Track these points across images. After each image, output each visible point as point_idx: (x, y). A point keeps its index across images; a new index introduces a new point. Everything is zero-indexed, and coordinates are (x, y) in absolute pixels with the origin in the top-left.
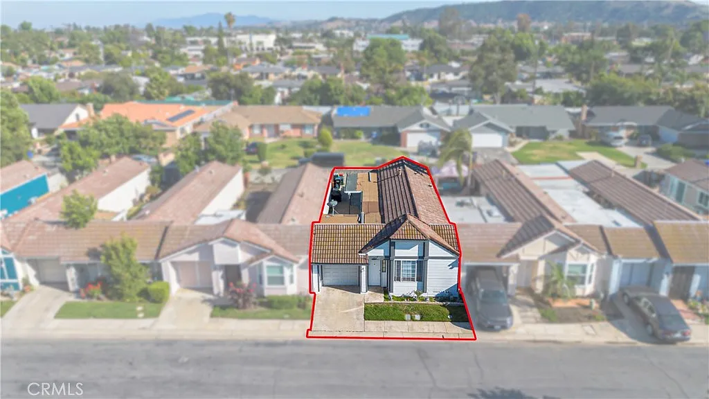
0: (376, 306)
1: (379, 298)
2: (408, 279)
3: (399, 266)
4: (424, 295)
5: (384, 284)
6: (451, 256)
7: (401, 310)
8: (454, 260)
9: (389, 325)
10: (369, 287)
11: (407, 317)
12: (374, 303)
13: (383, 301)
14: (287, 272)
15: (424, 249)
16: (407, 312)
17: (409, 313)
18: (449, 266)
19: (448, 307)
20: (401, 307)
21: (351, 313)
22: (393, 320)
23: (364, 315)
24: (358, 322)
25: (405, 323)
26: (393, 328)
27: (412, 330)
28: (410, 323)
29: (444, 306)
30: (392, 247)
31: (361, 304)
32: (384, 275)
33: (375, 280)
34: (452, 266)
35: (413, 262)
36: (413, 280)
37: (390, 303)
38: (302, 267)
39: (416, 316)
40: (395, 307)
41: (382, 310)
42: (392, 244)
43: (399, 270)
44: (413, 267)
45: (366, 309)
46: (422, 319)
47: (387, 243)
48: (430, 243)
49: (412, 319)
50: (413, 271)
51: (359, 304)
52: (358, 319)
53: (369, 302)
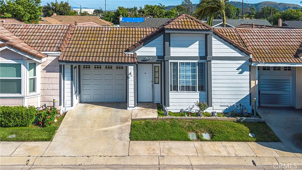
0: (147, 122)
1: (152, 114)
2: (188, 89)
3: (175, 70)
4: (209, 110)
5: (158, 100)
6: (240, 55)
7: (181, 127)
8: (243, 62)
9: (167, 147)
10: (138, 103)
11: (192, 135)
12: (145, 119)
13: (156, 117)
14: (26, 74)
15: (206, 47)
16: (190, 129)
17: (193, 131)
18: (238, 69)
19: (245, 123)
20: (181, 124)
21: (112, 131)
22: (172, 139)
23: (130, 134)
24: (121, 143)
25: (191, 144)
26: (173, 151)
27: (203, 152)
28: (198, 144)
29: (238, 122)
30: (167, 43)
31: (126, 121)
32: (158, 87)
33: (146, 94)
34: (242, 69)
35: (194, 64)
36: (194, 89)
37: (167, 119)
38: (48, 69)
39: (203, 134)
40: (173, 124)
41: (155, 127)
42: (167, 39)
43: (175, 76)
44: (194, 71)
45: (133, 126)
46: (213, 138)
47: (161, 38)
48: (213, 39)
49: (199, 139)
50: (194, 77)
51: (125, 120)
52: (120, 139)
53: (138, 117)
